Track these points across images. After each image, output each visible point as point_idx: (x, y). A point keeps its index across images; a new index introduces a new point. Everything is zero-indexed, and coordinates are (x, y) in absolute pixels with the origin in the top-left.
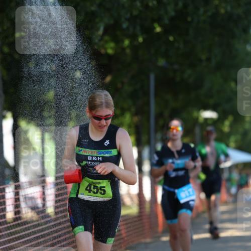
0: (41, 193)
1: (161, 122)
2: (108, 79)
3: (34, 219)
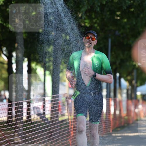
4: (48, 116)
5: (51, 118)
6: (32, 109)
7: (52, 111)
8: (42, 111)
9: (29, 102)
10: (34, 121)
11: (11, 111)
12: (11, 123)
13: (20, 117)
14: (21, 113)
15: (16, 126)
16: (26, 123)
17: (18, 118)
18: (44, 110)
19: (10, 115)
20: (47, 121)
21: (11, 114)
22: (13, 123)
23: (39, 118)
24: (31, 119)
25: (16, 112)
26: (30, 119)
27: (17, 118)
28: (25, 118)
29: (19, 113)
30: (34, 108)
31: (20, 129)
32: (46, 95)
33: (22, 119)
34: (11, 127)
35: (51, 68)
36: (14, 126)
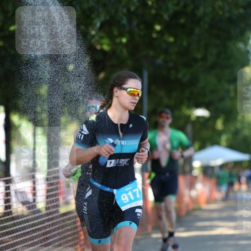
0: (32, 188)
2: (102, 75)
3: (25, 213)
6: (13, 193)
10: (16, 215)
16: (3, 218)
23: (24, 208)
24: (11, 211)
30: (16, 192)
35: (46, 122)
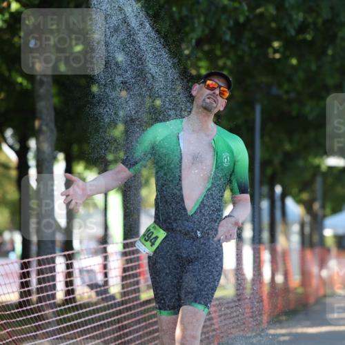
1: (269, 171)
4: (115, 288)
5: (124, 294)
6: (76, 273)
7: (124, 278)
8: (100, 278)
9: (69, 257)
10: (82, 302)
11: (27, 279)
12: (29, 307)
13: (50, 293)
14: (51, 283)
15: (40, 314)
16: (63, 308)
17: (45, 294)
18: (106, 275)
19: (26, 289)
20: (113, 302)
21: (28, 287)
22: (32, 307)
23: (93, 294)
24: (74, 298)
25: (39, 282)
26: (72, 296)
27: (41, 295)
28: (60, 295)
29: (48, 284)
30: (81, 271)
31: (50, 320)
32: (109, 241)
33: (53, 296)
34: (29, 317)
36: (36, 315)
